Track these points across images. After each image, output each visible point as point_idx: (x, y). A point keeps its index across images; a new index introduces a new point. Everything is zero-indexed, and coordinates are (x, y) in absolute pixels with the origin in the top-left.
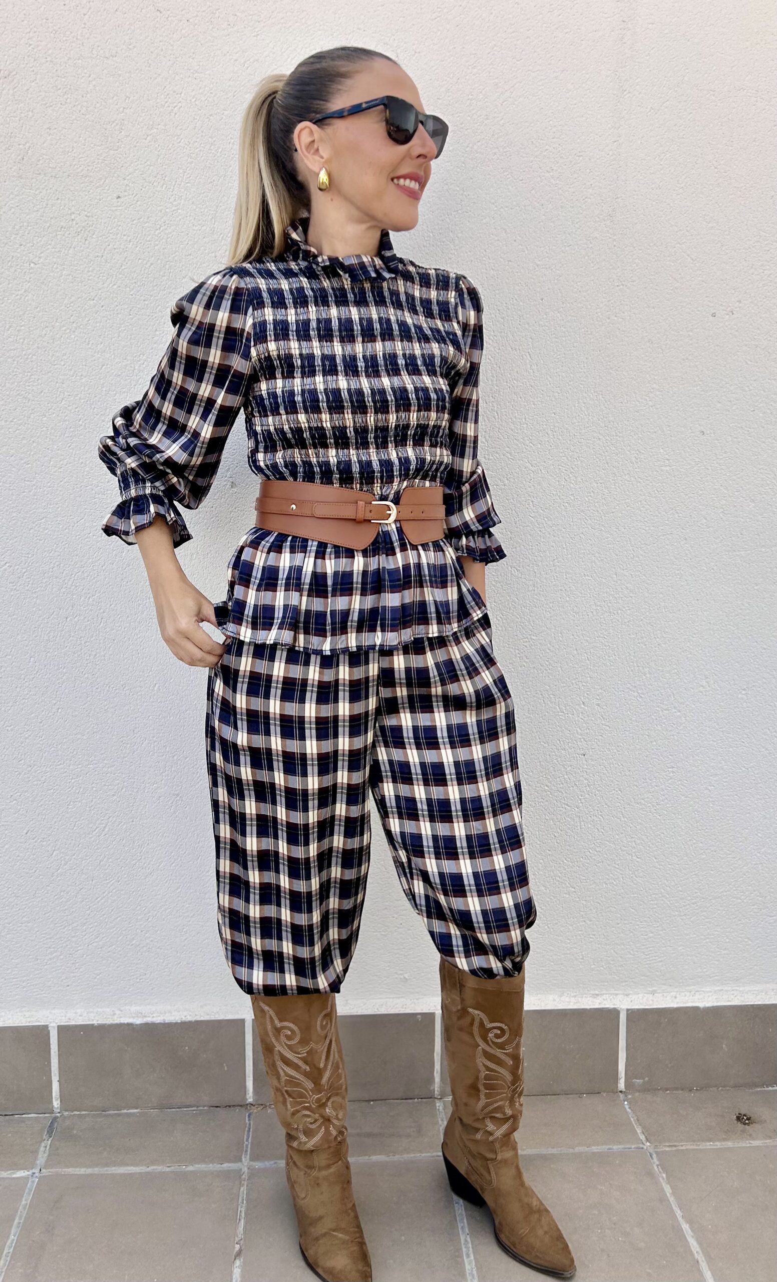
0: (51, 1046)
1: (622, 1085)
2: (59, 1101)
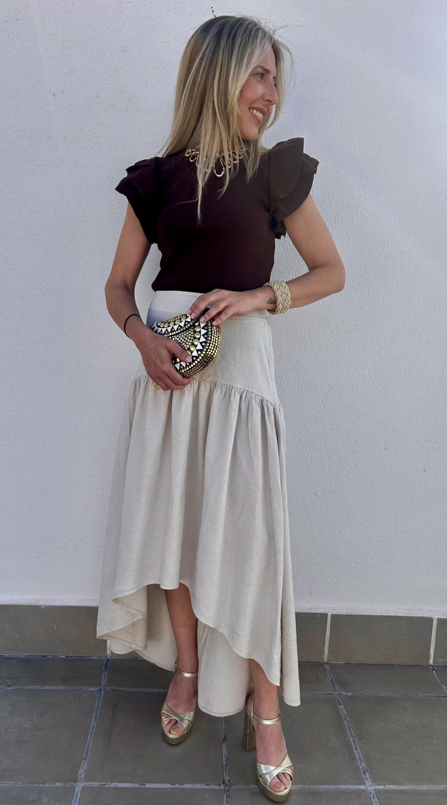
1: (431, 662)
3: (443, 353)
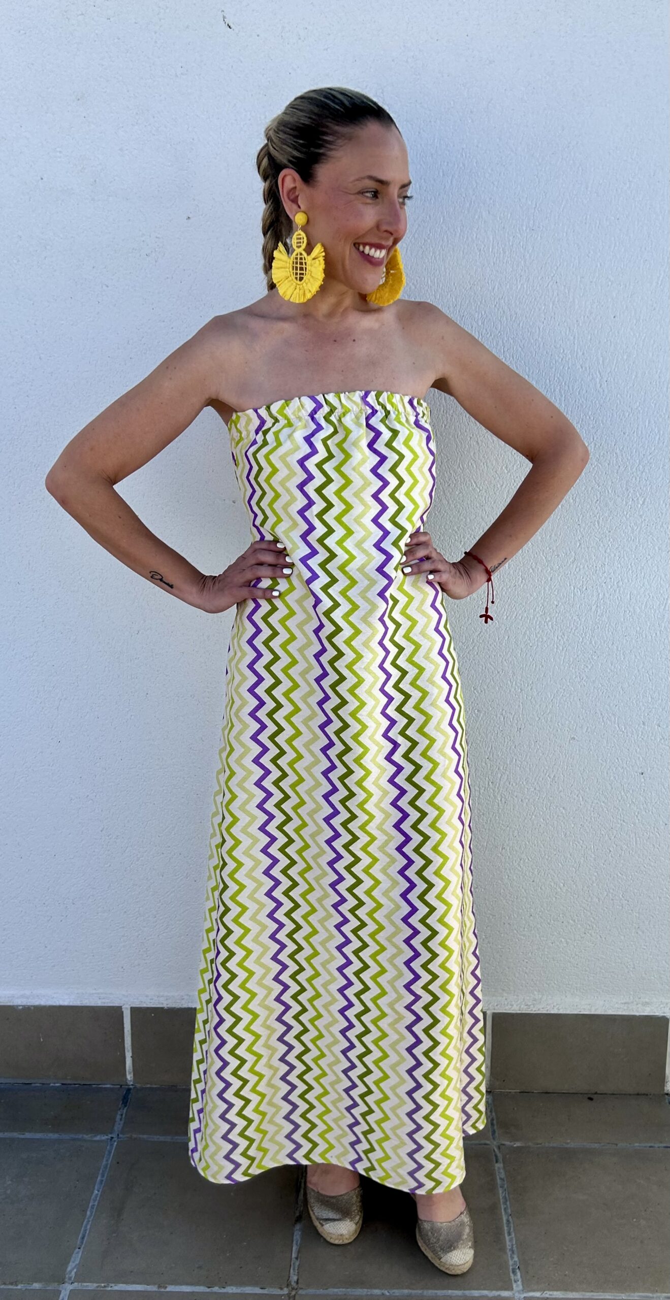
0: (125, 1026)
2: (132, 1075)
3: (663, 576)
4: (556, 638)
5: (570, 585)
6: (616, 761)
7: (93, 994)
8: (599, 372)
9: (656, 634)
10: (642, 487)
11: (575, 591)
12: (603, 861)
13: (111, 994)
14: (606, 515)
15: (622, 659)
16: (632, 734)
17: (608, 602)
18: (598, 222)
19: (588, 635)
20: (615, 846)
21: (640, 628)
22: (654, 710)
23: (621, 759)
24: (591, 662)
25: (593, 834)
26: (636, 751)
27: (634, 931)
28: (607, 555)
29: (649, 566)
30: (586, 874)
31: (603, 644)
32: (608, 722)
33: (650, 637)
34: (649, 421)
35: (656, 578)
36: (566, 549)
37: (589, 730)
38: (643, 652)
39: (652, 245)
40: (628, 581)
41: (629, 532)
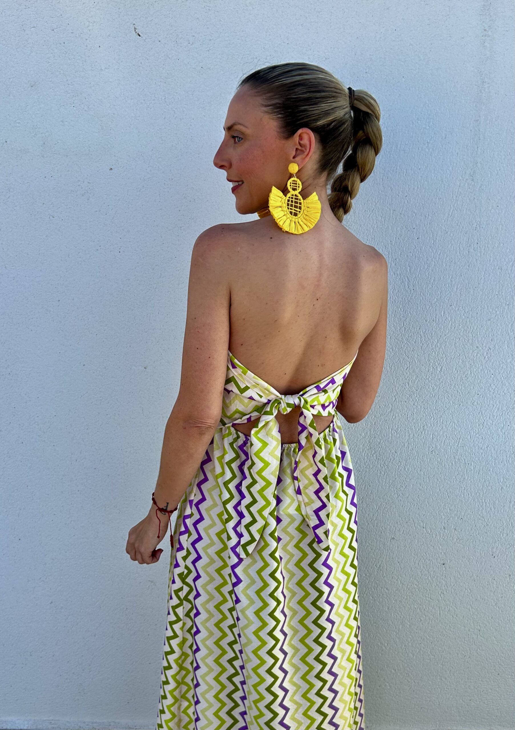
4: (379, 466)
5: (389, 428)
6: (425, 555)
7: (45, 720)
8: (407, 277)
9: (452, 463)
10: (440, 358)
11: (393, 432)
12: (416, 628)
13: (58, 720)
14: (414, 378)
15: (428, 481)
16: (436, 535)
17: (417, 440)
18: (405, 171)
19: (403, 464)
20: (424, 616)
21: (441, 460)
22: (451, 518)
23: (428, 554)
24: (405, 483)
25: (408, 608)
26: (439, 548)
27: (439, 677)
28: (415, 407)
29: (446, 415)
30: (403, 637)
31: (413, 470)
32: (419, 527)
33: (448, 466)
34: (444, 312)
35: (451, 424)
36: (385, 403)
37: (405, 532)
38: (443, 477)
39: (444, 187)
40: (431, 425)
41: (431, 390)
